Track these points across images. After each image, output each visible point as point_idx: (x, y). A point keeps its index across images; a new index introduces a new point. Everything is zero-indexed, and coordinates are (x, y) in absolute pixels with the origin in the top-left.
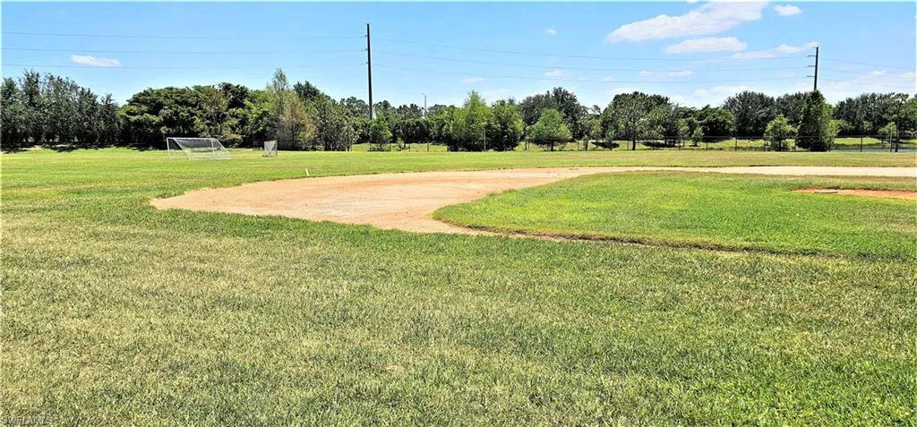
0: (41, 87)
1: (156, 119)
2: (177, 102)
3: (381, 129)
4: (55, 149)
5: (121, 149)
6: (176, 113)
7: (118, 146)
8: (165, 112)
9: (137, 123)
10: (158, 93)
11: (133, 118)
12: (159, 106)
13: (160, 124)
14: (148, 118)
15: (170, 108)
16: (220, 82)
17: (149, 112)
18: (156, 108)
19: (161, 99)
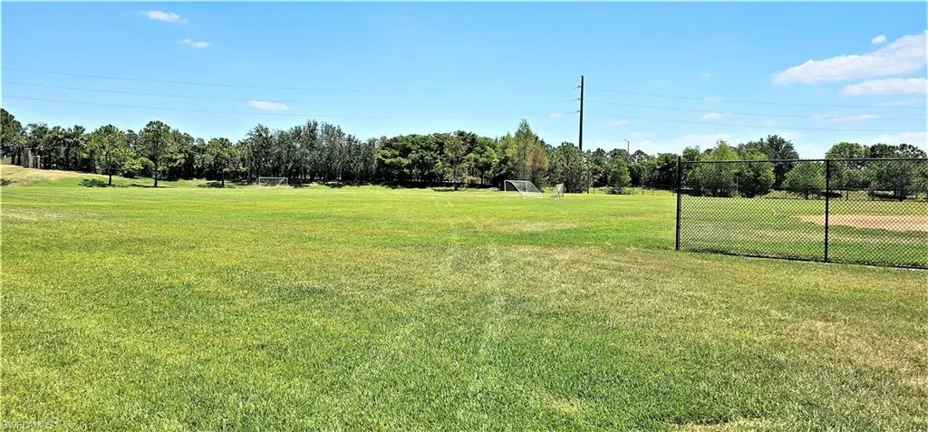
0: (319, 133)
1: (406, 162)
2: (422, 147)
3: (621, 174)
4: (328, 185)
5: (376, 187)
6: (422, 158)
7: (374, 184)
8: (413, 155)
9: (392, 166)
10: (407, 139)
11: (388, 161)
12: (409, 150)
13: (409, 167)
14: (400, 162)
15: (417, 152)
16: (456, 130)
17: (400, 155)
18: (405, 152)
19: (409, 145)
